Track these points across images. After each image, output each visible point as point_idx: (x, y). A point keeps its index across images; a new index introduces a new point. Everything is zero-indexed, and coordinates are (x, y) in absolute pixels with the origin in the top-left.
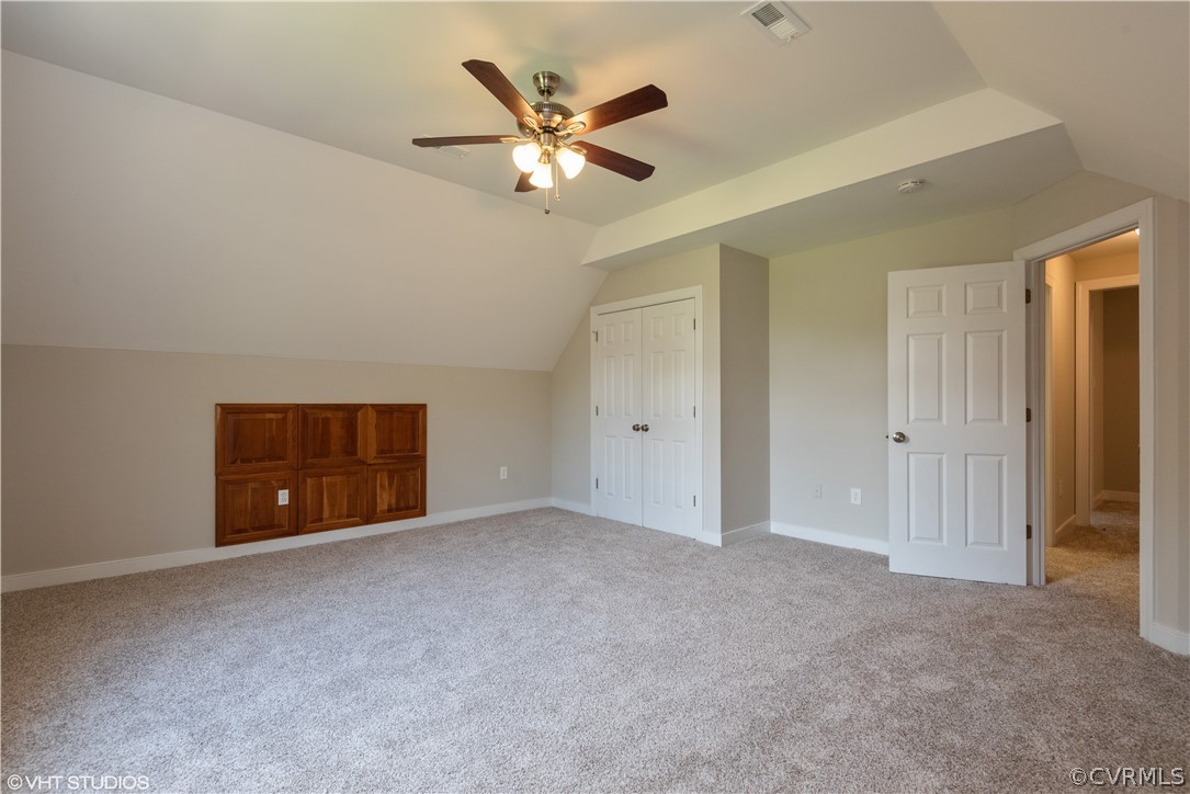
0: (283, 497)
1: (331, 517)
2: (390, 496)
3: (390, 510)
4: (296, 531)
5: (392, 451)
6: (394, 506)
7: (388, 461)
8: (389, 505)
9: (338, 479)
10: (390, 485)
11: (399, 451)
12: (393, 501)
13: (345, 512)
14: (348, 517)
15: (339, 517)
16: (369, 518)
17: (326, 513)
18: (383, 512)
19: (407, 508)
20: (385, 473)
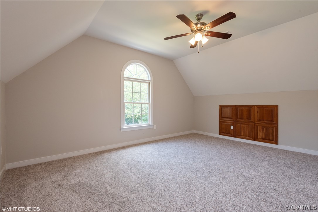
0: (232, 127)
1: (244, 135)
2: (263, 134)
3: (262, 139)
4: (235, 136)
5: (263, 120)
6: (264, 138)
7: (262, 123)
8: (262, 137)
9: (245, 125)
10: (263, 131)
11: (266, 121)
12: (264, 136)
13: (247, 135)
14: (249, 137)
15: (246, 136)
16: (255, 139)
17: (242, 134)
18: (260, 139)
19: (269, 140)
20: (261, 127)
